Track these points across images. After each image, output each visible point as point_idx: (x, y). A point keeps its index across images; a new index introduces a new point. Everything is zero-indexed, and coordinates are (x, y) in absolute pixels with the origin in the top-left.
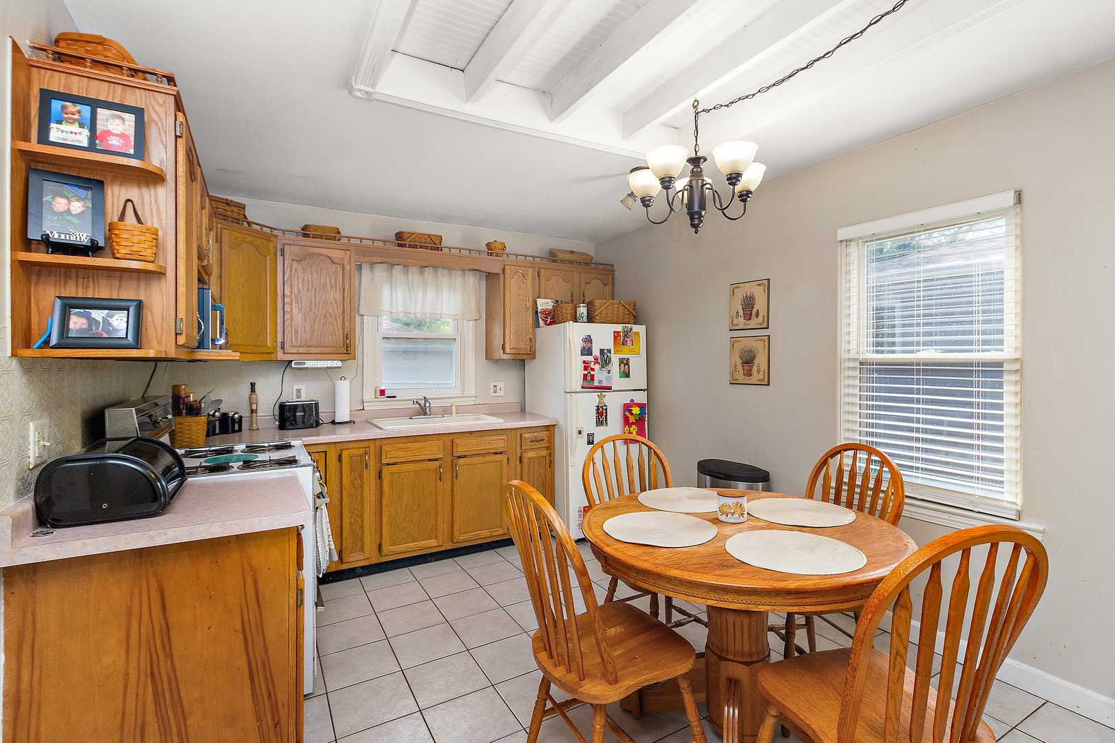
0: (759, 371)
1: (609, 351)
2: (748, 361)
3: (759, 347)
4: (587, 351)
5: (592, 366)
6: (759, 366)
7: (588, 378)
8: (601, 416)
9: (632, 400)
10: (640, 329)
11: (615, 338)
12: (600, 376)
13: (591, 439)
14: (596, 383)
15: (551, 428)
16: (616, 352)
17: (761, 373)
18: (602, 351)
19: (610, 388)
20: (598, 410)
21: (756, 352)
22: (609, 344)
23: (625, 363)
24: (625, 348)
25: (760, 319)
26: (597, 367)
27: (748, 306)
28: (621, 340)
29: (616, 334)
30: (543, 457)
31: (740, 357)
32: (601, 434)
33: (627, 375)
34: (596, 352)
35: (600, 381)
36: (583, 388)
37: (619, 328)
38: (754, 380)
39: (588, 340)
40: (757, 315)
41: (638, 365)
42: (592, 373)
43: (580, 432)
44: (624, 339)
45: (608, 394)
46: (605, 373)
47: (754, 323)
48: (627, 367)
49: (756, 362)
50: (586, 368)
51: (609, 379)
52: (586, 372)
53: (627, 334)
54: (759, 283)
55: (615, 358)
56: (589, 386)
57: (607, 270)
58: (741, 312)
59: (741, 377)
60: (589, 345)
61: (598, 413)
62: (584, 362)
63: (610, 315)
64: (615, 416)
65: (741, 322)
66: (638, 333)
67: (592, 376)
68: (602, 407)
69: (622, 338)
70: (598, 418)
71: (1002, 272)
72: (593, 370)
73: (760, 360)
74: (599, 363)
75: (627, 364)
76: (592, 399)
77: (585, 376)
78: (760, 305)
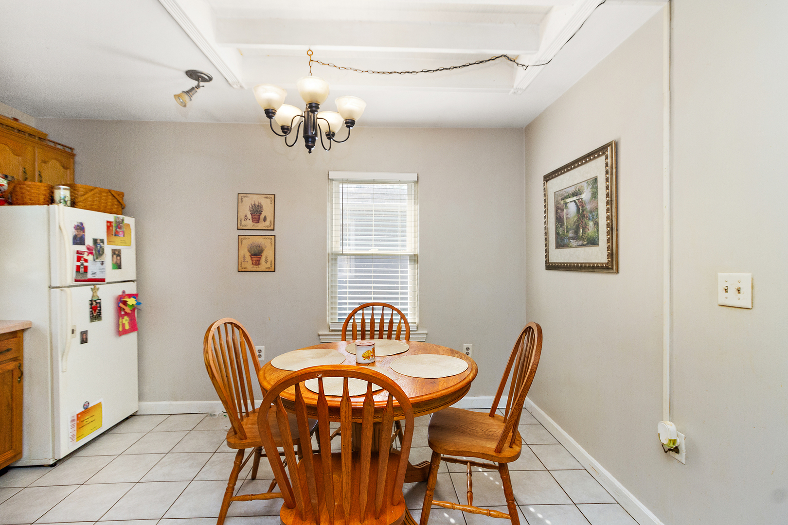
0: (266, 261)
1: (102, 241)
2: (256, 254)
3: (266, 243)
4: (79, 240)
5: (85, 256)
6: (266, 257)
7: (81, 270)
8: (96, 311)
9: (124, 292)
10: (129, 220)
11: (108, 227)
12: (94, 268)
13: (84, 337)
14: (90, 276)
15: (19, 335)
16: (109, 242)
17: (269, 263)
18: (95, 241)
19: (103, 280)
20: (91, 304)
21: (263, 247)
22: (101, 233)
23: (116, 253)
24: (117, 239)
25: (268, 223)
26: (90, 258)
27: (256, 213)
28: (114, 229)
29: (109, 224)
30: (8, 371)
31: (249, 251)
32: (95, 329)
33: (119, 266)
34: (89, 242)
35: (94, 273)
36: (76, 281)
37: (111, 217)
38: (262, 267)
39: (80, 228)
40: (265, 219)
41: (128, 256)
42: (86, 264)
43: (73, 332)
44: (116, 230)
45: (101, 287)
46: (99, 264)
47: (261, 225)
48: (119, 258)
49: (264, 255)
50: (79, 259)
51: (103, 271)
52: (79, 264)
53: (119, 224)
54: (266, 196)
55: (108, 249)
56: (83, 279)
57: (66, 152)
58: (249, 216)
59: (249, 265)
60: (82, 233)
61: (92, 308)
62: (78, 252)
63: (96, 203)
64: (108, 310)
65: (249, 224)
66: (128, 225)
67: (86, 268)
68: (95, 301)
69: (114, 228)
70: (92, 313)
71: (406, 212)
72: (86, 261)
73: (268, 253)
74: (92, 253)
75: (119, 255)
76: (85, 293)
77: (78, 268)
78: (267, 212)
